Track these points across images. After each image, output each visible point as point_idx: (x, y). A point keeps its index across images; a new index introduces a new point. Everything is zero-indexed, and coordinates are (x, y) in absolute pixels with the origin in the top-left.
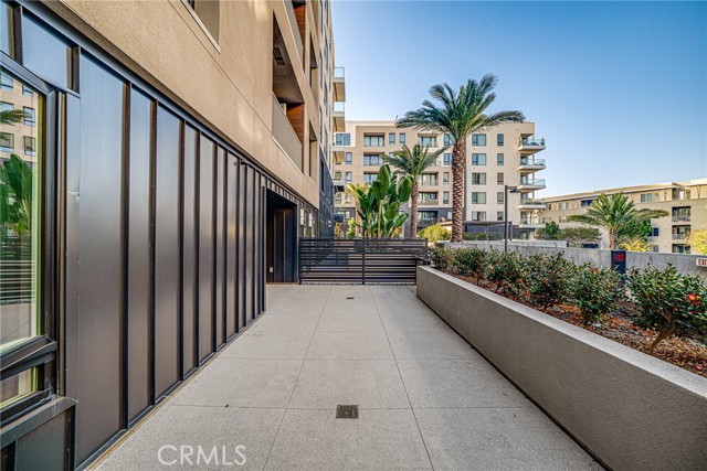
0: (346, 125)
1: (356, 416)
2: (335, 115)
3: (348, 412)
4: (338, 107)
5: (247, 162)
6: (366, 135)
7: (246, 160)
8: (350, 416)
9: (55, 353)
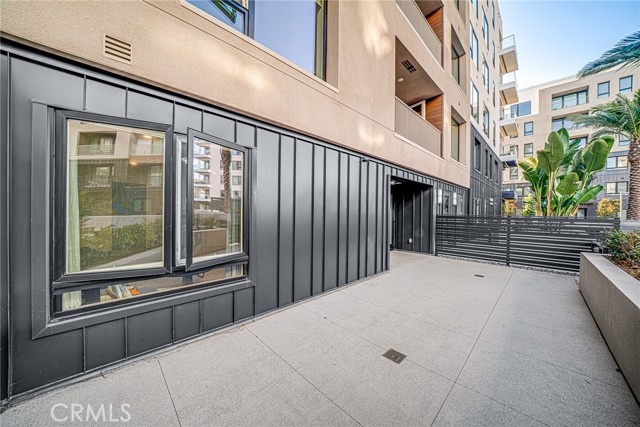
0: (519, 94)
1: (399, 362)
2: (502, 89)
3: (395, 356)
4: (508, 78)
5: (367, 158)
6: (554, 97)
7: (365, 157)
8: (394, 360)
9: (248, 261)
